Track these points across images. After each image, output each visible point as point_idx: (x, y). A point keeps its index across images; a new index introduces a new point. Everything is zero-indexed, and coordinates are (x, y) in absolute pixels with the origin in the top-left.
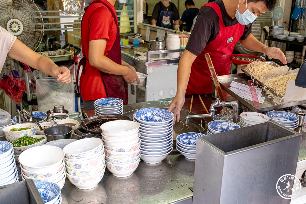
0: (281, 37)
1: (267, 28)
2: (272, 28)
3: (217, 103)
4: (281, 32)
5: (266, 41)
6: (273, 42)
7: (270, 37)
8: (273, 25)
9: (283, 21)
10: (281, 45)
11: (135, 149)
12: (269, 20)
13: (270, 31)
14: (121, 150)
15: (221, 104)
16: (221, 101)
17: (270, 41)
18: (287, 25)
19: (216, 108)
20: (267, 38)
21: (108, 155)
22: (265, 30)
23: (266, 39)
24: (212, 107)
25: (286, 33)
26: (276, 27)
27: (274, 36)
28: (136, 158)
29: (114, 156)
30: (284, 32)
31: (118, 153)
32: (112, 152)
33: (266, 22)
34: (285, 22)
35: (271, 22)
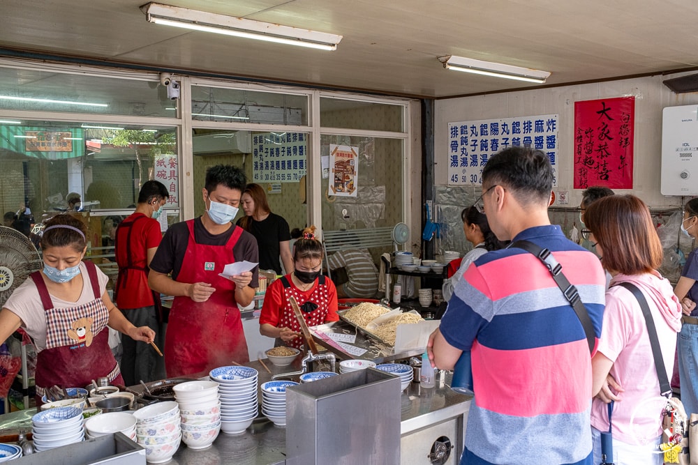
0: (410, 269)
1: (387, 256)
2: (394, 255)
3: (309, 357)
4: (409, 261)
5: (388, 275)
6: (400, 277)
7: (393, 268)
8: (397, 250)
9: (412, 243)
10: (412, 281)
11: (215, 411)
12: (389, 244)
13: (393, 261)
14: (200, 413)
15: (314, 358)
16: (313, 355)
17: (395, 275)
18: (418, 249)
19: (307, 362)
20: (389, 271)
21: (183, 421)
22: (383, 258)
23: (386, 272)
24: (303, 362)
25: (417, 261)
26: (400, 253)
27: (398, 267)
28: (217, 422)
29: (192, 420)
30: (413, 261)
31: (196, 416)
32: (188, 417)
33: (387, 247)
34: (416, 245)
35: (393, 247)
